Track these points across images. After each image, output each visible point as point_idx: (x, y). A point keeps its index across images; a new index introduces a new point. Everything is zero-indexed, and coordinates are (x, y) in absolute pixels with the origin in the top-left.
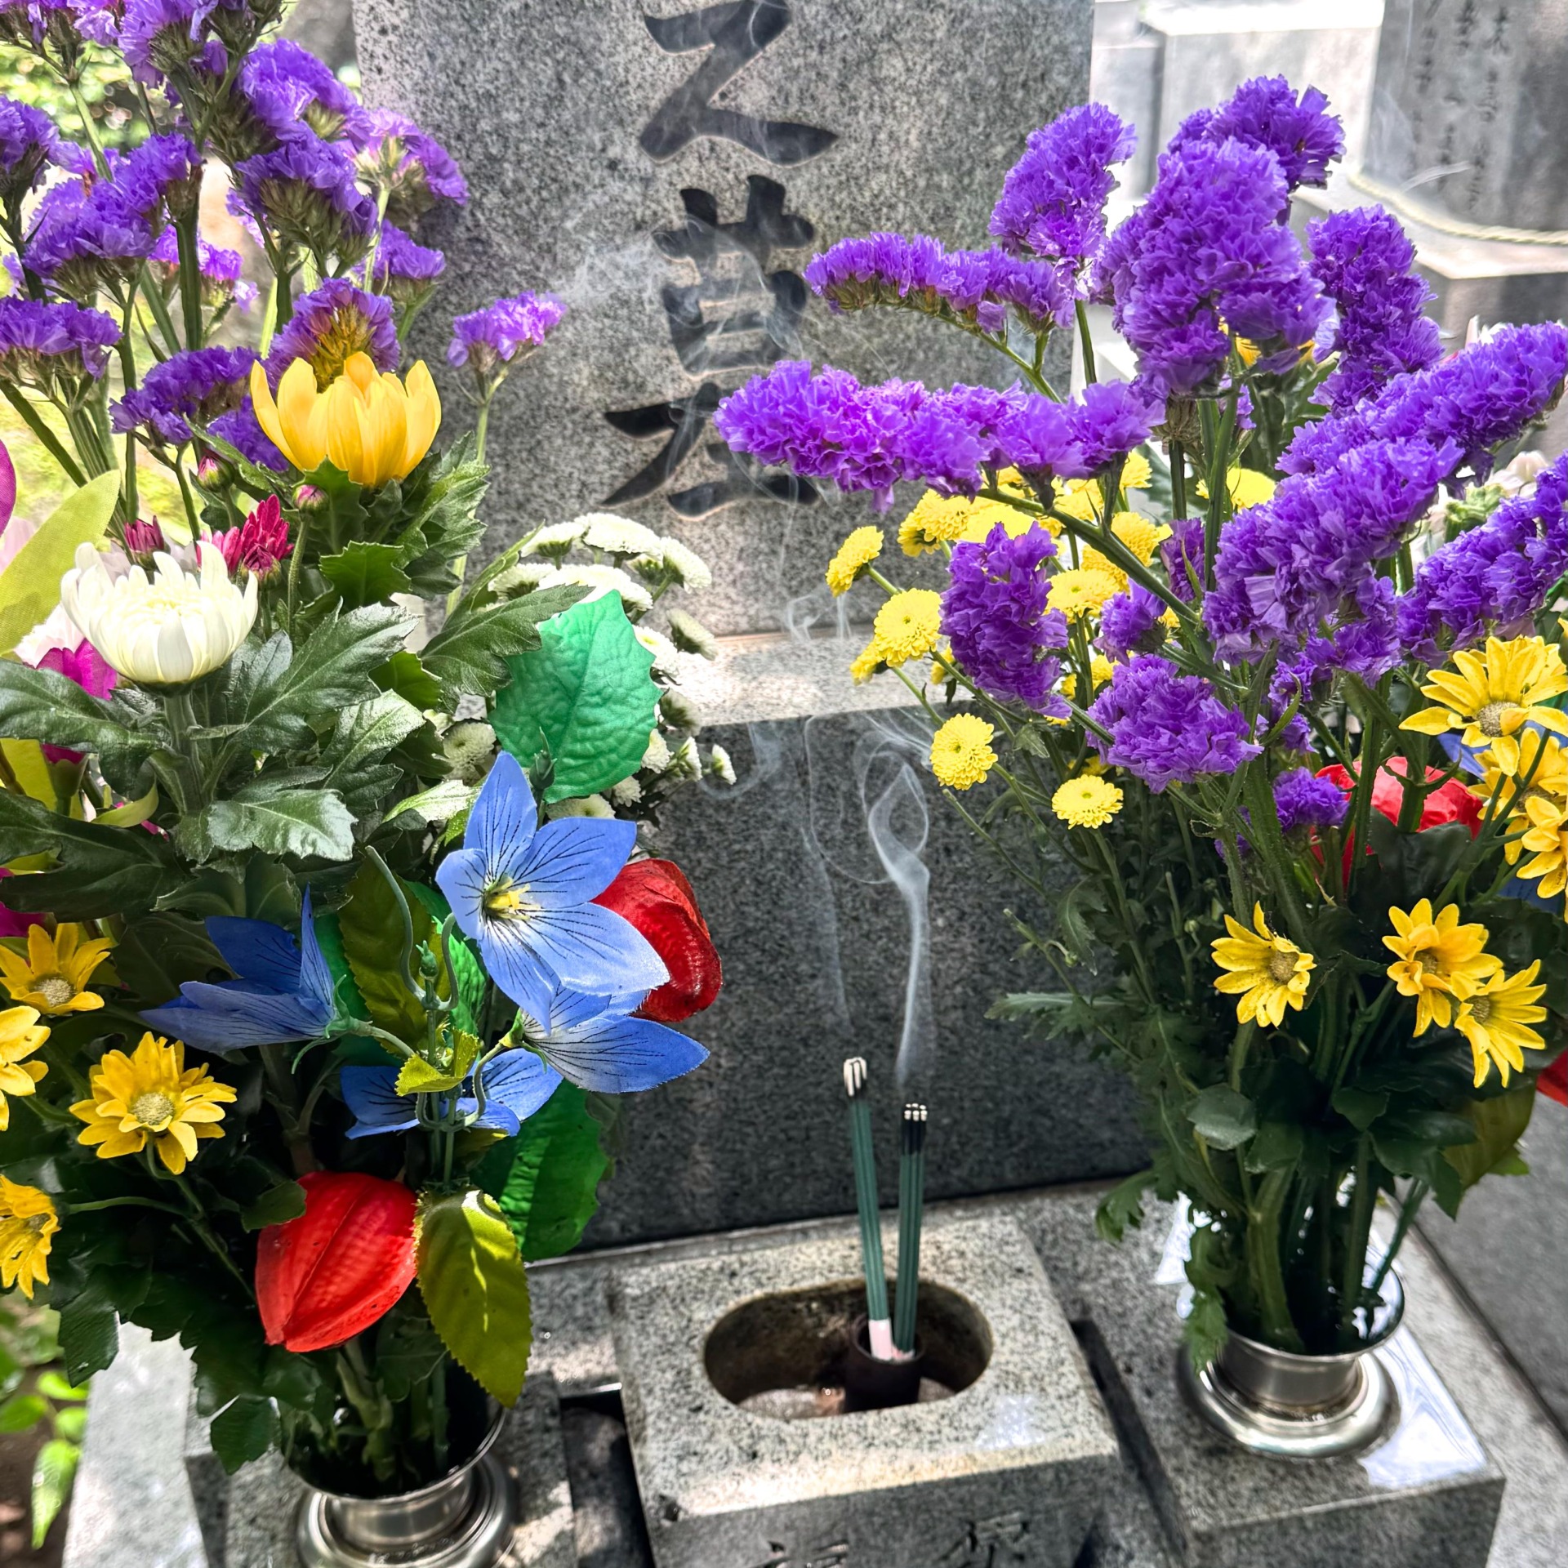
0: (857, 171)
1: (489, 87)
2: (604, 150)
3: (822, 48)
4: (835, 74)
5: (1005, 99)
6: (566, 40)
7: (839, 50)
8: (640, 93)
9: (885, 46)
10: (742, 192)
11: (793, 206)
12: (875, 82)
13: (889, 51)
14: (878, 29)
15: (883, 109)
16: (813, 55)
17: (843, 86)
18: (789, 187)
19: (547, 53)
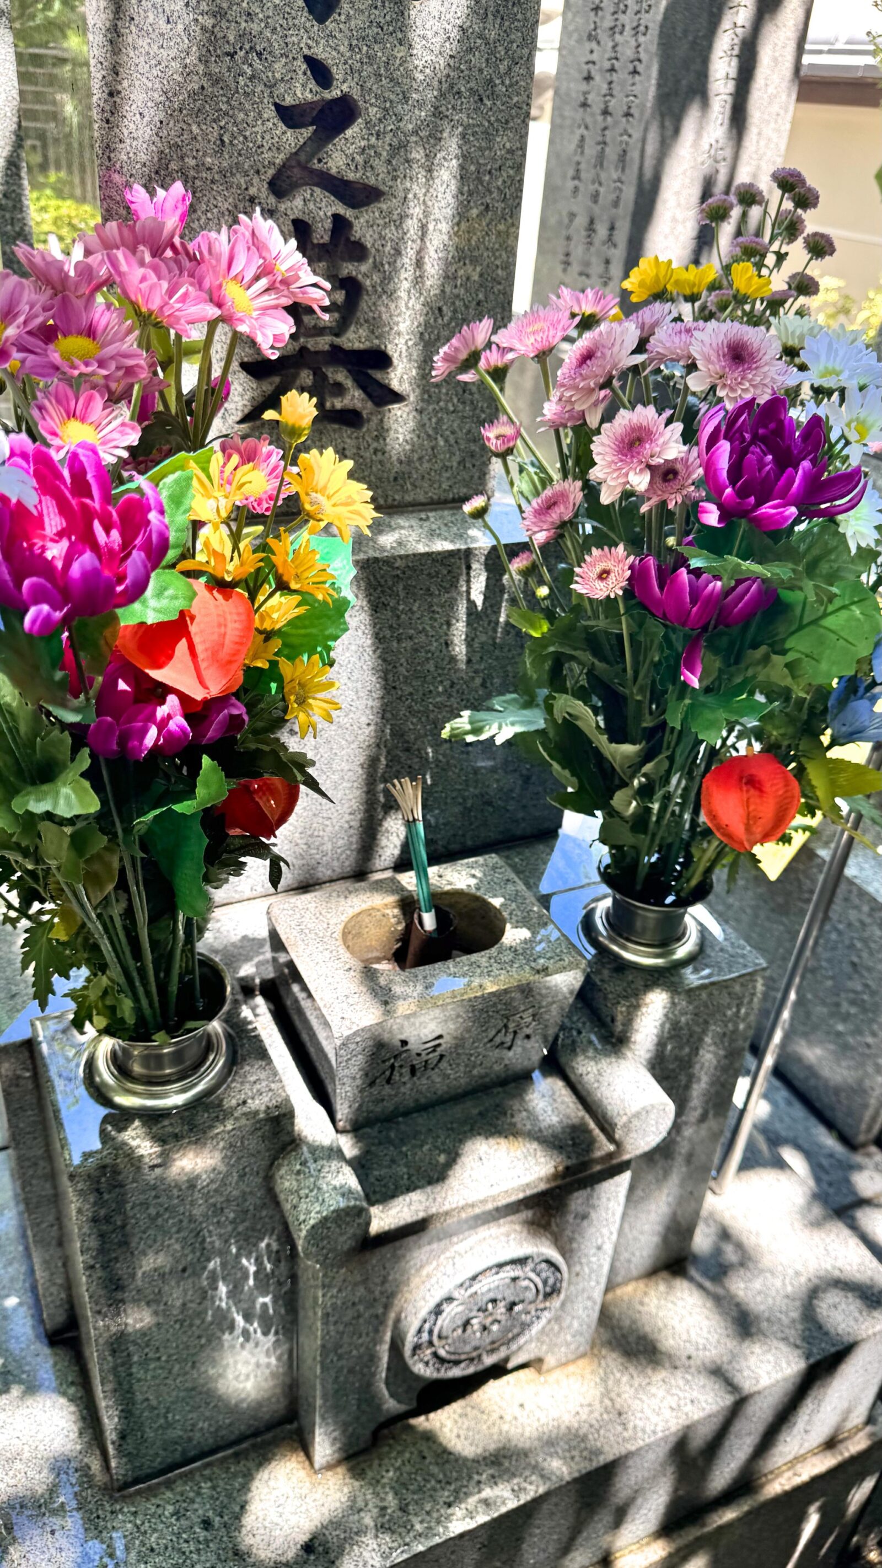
0: (395, 217)
1: (178, 140)
2: (246, 189)
3: (378, 135)
4: (385, 154)
5: (480, 180)
6: (226, 114)
7: (388, 139)
8: (270, 154)
9: (414, 139)
10: (328, 224)
11: (358, 235)
12: (407, 161)
13: (416, 142)
14: (410, 127)
15: (411, 179)
16: (373, 140)
17: (389, 162)
18: (356, 223)
19: (214, 121)
